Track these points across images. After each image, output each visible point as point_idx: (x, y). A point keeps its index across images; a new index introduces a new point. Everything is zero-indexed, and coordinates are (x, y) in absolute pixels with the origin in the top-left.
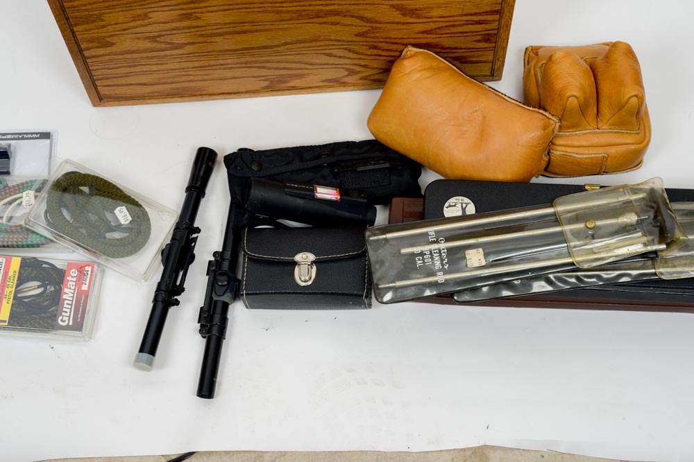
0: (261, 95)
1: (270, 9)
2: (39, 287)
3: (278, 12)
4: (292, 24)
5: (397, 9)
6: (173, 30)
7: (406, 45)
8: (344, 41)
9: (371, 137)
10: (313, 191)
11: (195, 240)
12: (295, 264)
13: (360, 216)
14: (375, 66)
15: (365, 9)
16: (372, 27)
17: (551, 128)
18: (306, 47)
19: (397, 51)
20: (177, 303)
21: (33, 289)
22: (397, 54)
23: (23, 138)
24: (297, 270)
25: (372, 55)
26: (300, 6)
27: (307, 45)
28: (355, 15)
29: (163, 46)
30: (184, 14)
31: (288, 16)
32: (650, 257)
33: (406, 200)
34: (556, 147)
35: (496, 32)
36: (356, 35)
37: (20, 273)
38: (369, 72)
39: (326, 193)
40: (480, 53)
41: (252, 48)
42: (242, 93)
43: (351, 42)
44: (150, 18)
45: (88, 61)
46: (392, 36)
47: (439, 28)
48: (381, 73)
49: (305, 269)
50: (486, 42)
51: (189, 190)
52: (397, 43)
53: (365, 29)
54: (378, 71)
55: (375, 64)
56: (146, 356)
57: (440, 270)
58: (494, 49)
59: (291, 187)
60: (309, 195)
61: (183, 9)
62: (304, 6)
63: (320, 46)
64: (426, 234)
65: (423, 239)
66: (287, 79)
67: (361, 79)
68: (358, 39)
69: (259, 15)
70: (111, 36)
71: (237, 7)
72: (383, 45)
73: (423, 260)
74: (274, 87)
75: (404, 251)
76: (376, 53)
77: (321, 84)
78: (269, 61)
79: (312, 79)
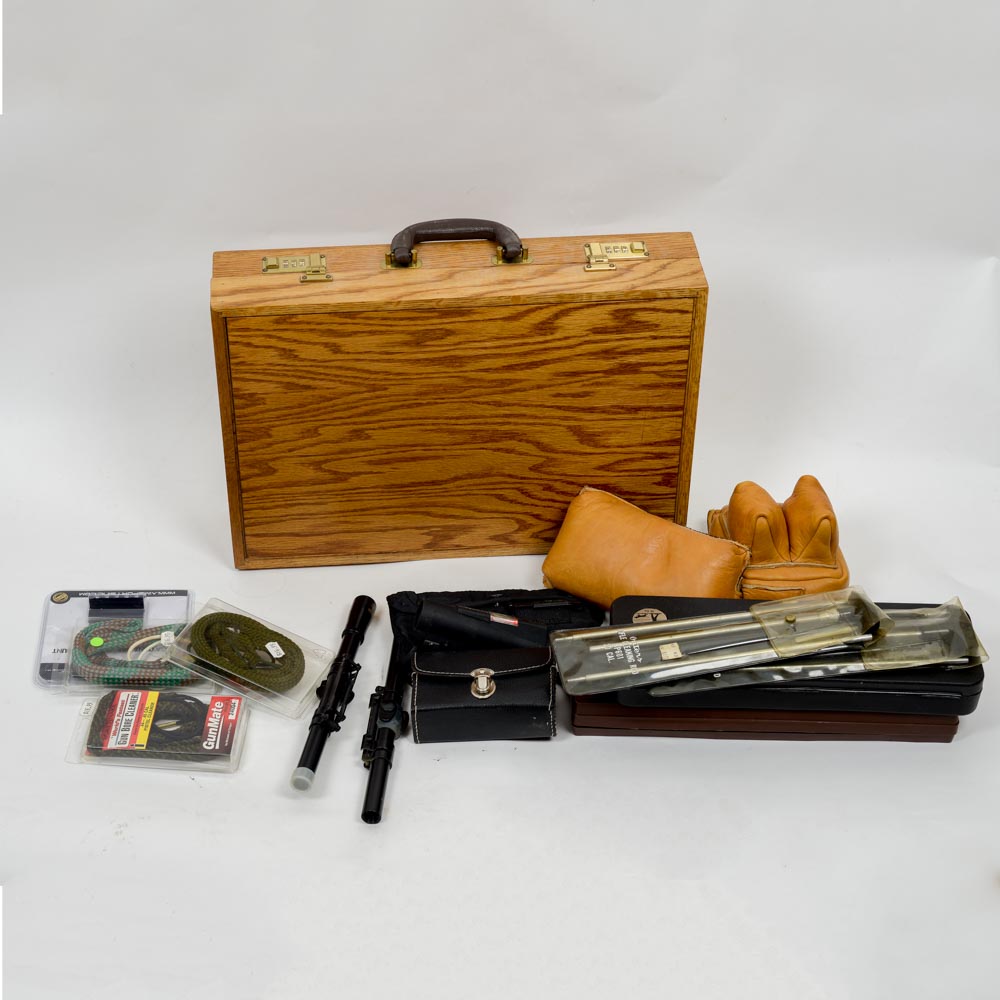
0: (422, 556)
1: (445, 427)
2: (177, 724)
3: (452, 432)
4: (465, 449)
5: (575, 434)
6: (341, 452)
7: (583, 486)
8: (516, 477)
10: (488, 616)
11: (355, 676)
12: (472, 679)
14: (549, 517)
15: (541, 432)
16: (547, 458)
17: (742, 556)
18: (477, 485)
20: (338, 729)
21: (170, 726)
23: (157, 595)
24: (473, 685)
25: (545, 500)
26: (475, 424)
27: (477, 481)
28: (531, 439)
29: (328, 476)
30: (355, 431)
31: (459, 438)
34: (748, 581)
35: (675, 471)
36: (531, 469)
37: (157, 706)
38: (541, 526)
39: (501, 619)
40: (660, 502)
41: (420, 484)
44: (320, 434)
45: (244, 495)
46: (569, 472)
47: (618, 462)
48: (553, 528)
50: (666, 485)
51: (346, 634)
52: (572, 483)
53: (541, 460)
54: (551, 525)
55: (549, 514)
56: (306, 770)
57: (632, 663)
58: (675, 497)
60: (484, 618)
61: (355, 423)
62: (479, 424)
63: (491, 484)
64: (617, 635)
65: (614, 639)
66: (453, 533)
67: (532, 537)
68: (533, 475)
69: (432, 435)
70: (274, 459)
71: (412, 422)
72: (558, 485)
73: (615, 654)
74: (437, 544)
75: (593, 649)
76: (550, 497)
77: (488, 543)
78: (435, 505)
79: (479, 535)
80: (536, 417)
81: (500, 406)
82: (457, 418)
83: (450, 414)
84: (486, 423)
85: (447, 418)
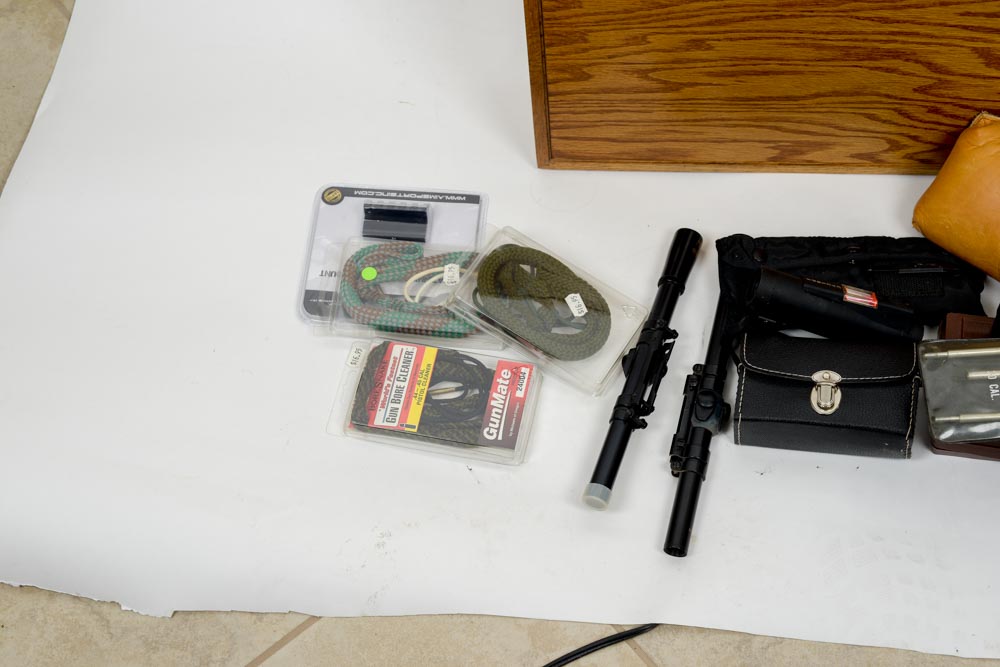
0: (764, 169)
1: (810, 42)
2: (457, 389)
3: (819, 47)
4: (833, 66)
5: (981, 56)
6: (673, 62)
7: (979, 111)
8: (896, 98)
10: (843, 292)
11: (670, 346)
12: (813, 384)
13: (902, 333)
14: (930, 139)
15: (937, 52)
16: (940, 80)
18: (843, 103)
19: (964, 118)
20: (644, 425)
21: (449, 391)
22: (963, 123)
23: (444, 200)
24: (814, 394)
25: (928, 122)
26: (851, 40)
27: (844, 99)
28: (921, 59)
29: (655, 85)
30: (694, 40)
31: (830, 54)
33: (967, 318)
36: (915, 90)
37: (434, 368)
38: (919, 147)
39: (854, 296)
41: (771, 98)
42: (740, 164)
43: (906, 99)
44: (649, 42)
45: (551, 99)
46: (963, 95)
48: (931, 151)
49: (826, 393)
51: (663, 282)
52: (967, 107)
53: (931, 82)
54: (930, 147)
55: (931, 136)
56: (601, 487)
59: (810, 283)
60: (836, 296)
61: (695, 33)
62: (856, 40)
63: (861, 103)
66: (804, 149)
67: (904, 157)
68: (917, 96)
69: (793, 49)
70: (589, 65)
71: (767, 34)
72: (948, 109)
74: (785, 159)
75: (973, 375)
76: (935, 120)
77: (849, 160)
78: (787, 120)
79: (838, 153)
80: (932, 37)
81: (886, 23)
82: (828, 33)
83: (819, 29)
84: (865, 40)
85: (814, 33)
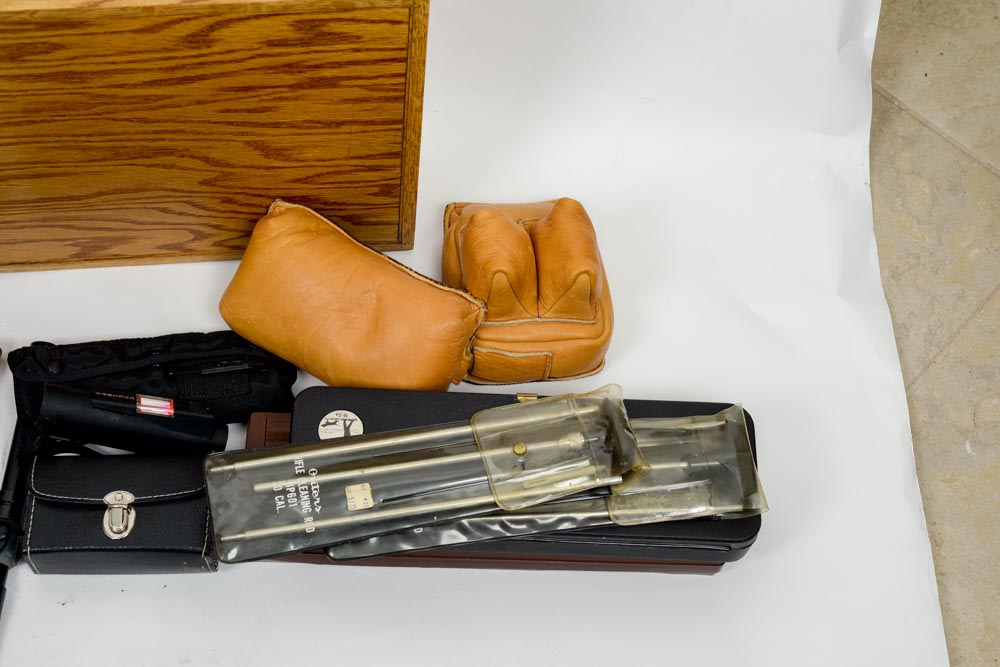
0: (70, 266)
1: (72, 144)
3: (84, 149)
4: (107, 166)
5: (256, 148)
7: (274, 198)
8: (183, 191)
9: (225, 327)
10: (135, 402)
12: (104, 507)
13: (204, 439)
14: (233, 227)
15: (210, 147)
16: (222, 172)
17: (473, 315)
18: (130, 199)
19: (261, 206)
22: (262, 210)
24: (107, 514)
25: (225, 212)
26: (116, 140)
27: (130, 195)
28: (196, 154)
31: (98, 155)
32: (601, 494)
33: (271, 416)
34: (480, 342)
35: (398, 182)
36: (201, 183)
38: (224, 236)
39: (154, 406)
40: (379, 211)
41: (51, 199)
42: (42, 263)
43: (194, 192)
46: (255, 185)
47: (318, 175)
48: (240, 237)
49: (119, 514)
50: (386, 196)
52: (260, 196)
53: (214, 175)
54: (237, 234)
55: (232, 224)
57: (309, 514)
58: (399, 206)
59: (102, 398)
60: (128, 409)
62: (121, 140)
63: (149, 198)
64: (291, 464)
65: (287, 471)
66: (106, 244)
67: (213, 245)
68: (203, 188)
69: (57, 152)
71: (23, 140)
72: (241, 198)
73: (286, 499)
74: (88, 255)
75: (259, 487)
76: (231, 209)
77: (156, 251)
78: (77, 219)
79: (142, 245)
80: (200, 133)
81: (147, 122)
82: (88, 135)
83: (78, 131)
84: (130, 140)
85: (74, 135)
